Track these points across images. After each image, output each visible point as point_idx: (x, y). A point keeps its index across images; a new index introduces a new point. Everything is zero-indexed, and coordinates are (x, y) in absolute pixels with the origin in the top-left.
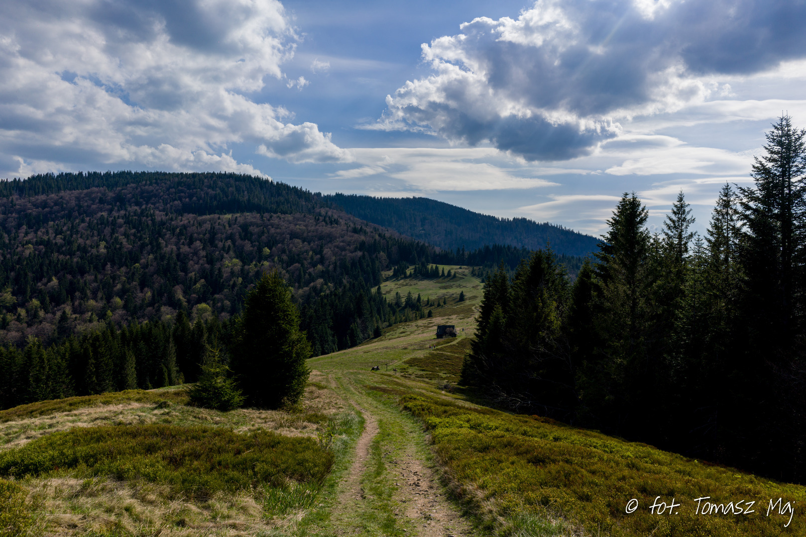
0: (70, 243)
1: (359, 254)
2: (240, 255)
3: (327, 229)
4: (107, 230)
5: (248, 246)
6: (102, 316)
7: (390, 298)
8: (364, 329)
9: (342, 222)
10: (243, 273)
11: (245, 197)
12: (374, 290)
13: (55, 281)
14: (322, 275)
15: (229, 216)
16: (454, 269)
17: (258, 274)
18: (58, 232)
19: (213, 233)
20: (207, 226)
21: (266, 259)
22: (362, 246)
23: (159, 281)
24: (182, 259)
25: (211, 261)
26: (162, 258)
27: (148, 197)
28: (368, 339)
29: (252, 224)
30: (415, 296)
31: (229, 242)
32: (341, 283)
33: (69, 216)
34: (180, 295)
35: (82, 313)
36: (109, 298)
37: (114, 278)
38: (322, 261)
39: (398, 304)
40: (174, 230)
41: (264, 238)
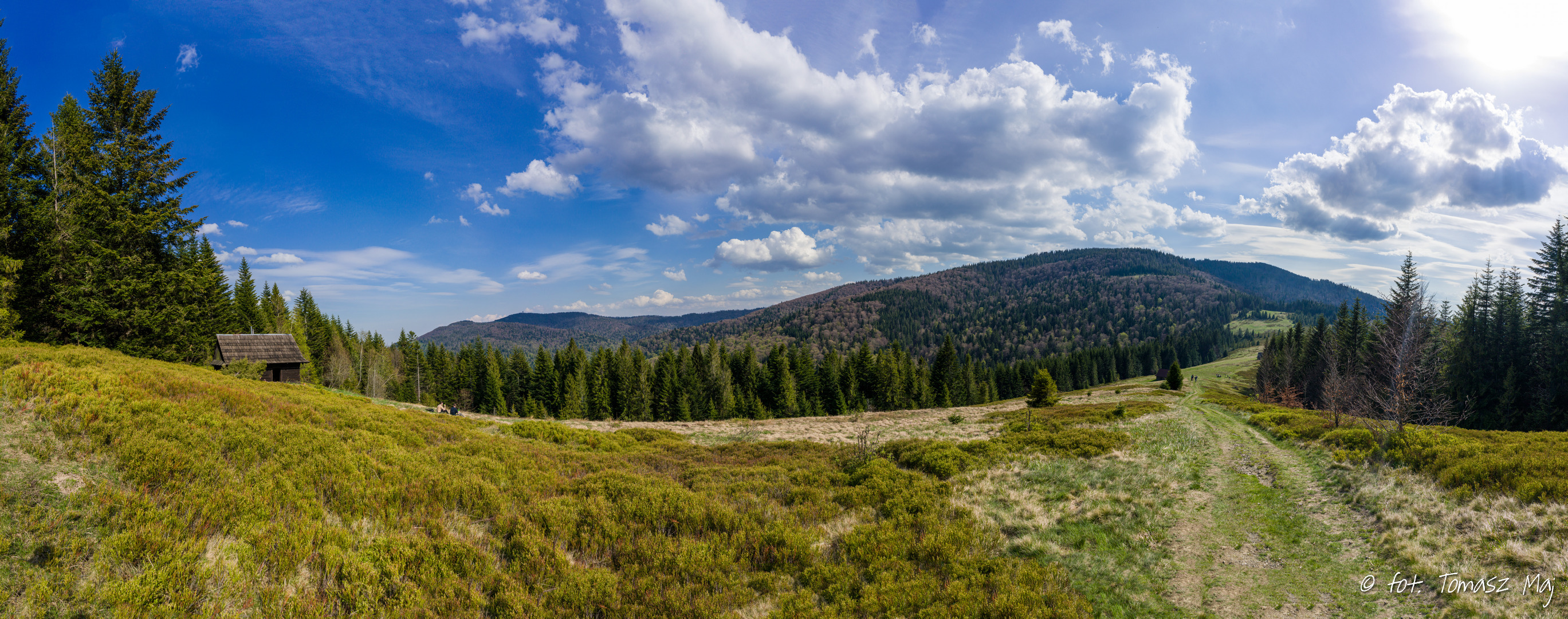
0: (1050, 295)
1: (1218, 302)
2: (1144, 303)
3: (1197, 286)
4: (1069, 287)
5: (1149, 297)
6: (1070, 338)
7: (1235, 332)
8: (1218, 352)
9: (1208, 280)
10: (1146, 315)
11: (1146, 264)
12: (1225, 326)
13: (1045, 318)
14: (1195, 316)
15: (1137, 277)
16: (1277, 314)
17: (1155, 315)
18: (1043, 289)
19: (1128, 289)
20: (1125, 284)
21: (1160, 305)
22: (1219, 298)
23: (1098, 318)
24: (1111, 305)
25: (1127, 307)
26: (1100, 304)
27: (1090, 266)
28: (1219, 358)
29: (1151, 282)
30: (1250, 331)
31: (1138, 295)
32: (1205, 322)
33: (1048, 279)
34: (1110, 327)
35: (1059, 336)
36: (1072, 328)
37: (1074, 316)
38: (1194, 307)
39: (1240, 336)
40: (1105, 287)
41: (1159, 292)
